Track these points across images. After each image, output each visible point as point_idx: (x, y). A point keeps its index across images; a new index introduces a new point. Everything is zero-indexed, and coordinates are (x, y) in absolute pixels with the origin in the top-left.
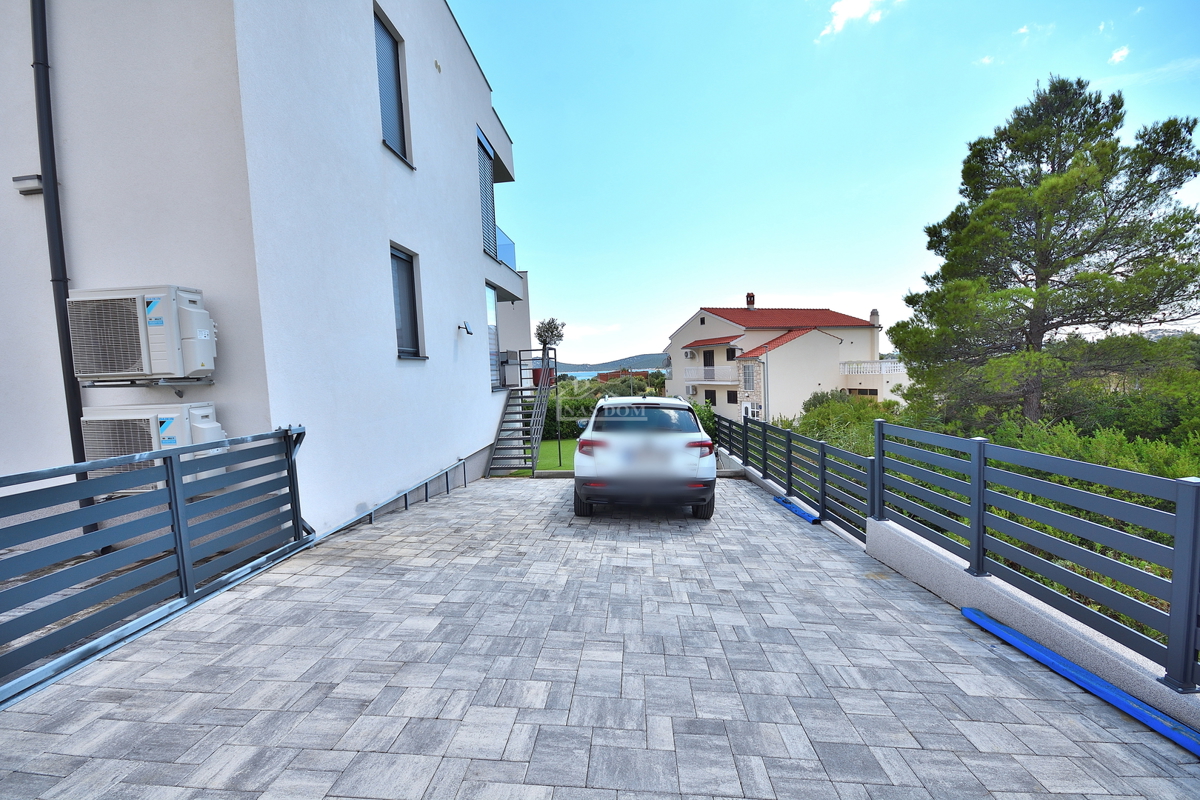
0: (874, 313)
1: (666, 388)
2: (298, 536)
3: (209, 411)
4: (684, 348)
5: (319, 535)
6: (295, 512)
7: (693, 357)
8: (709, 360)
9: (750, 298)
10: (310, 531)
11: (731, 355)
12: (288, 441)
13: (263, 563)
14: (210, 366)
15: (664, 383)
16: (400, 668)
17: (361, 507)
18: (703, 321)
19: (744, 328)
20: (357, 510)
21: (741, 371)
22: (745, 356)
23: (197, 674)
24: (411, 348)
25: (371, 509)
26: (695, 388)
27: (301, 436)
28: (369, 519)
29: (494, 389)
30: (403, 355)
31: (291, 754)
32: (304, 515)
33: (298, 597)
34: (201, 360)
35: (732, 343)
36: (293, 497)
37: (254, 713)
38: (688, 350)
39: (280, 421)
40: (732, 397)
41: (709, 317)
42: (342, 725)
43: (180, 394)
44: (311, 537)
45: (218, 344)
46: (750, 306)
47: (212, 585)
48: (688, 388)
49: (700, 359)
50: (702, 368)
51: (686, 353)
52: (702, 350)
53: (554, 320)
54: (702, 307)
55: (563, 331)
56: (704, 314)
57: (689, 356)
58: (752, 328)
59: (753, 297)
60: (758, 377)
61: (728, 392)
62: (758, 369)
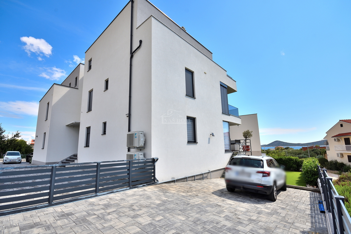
1: (327, 154)
2: (154, 181)
3: (142, 153)
4: (333, 137)
5: (159, 182)
6: (154, 176)
7: (339, 140)
8: (347, 142)
10: (158, 181)
12: (154, 161)
13: (145, 185)
14: (143, 145)
15: (326, 152)
16: (145, 207)
17: (173, 178)
18: (342, 126)
20: (172, 179)
23: (121, 199)
24: (193, 140)
25: (175, 179)
26: (342, 155)
27: (157, 159)
28: (173, 181)
29: (226, 151)
30: (189, 142)
31: (119, 212)
32: (156, 177)
33: (145, 192)
34: (142, 144)
36: (154, 172)
37: (121, 205)
39: (153, 156)
41: (344, 124)
42: (128, 211)
43: (141, 150)
44: (157, 182)
45: (145, 142)
47: (134, 186)
48: (338, 154)
49: (343, 142)
50: (344, 145)
51: (335, 139)
52: (343, 138)
53: (248, 131)
54: (340, 120)
55: (252, 134)
56: (342, 123)
57: (336, 140)
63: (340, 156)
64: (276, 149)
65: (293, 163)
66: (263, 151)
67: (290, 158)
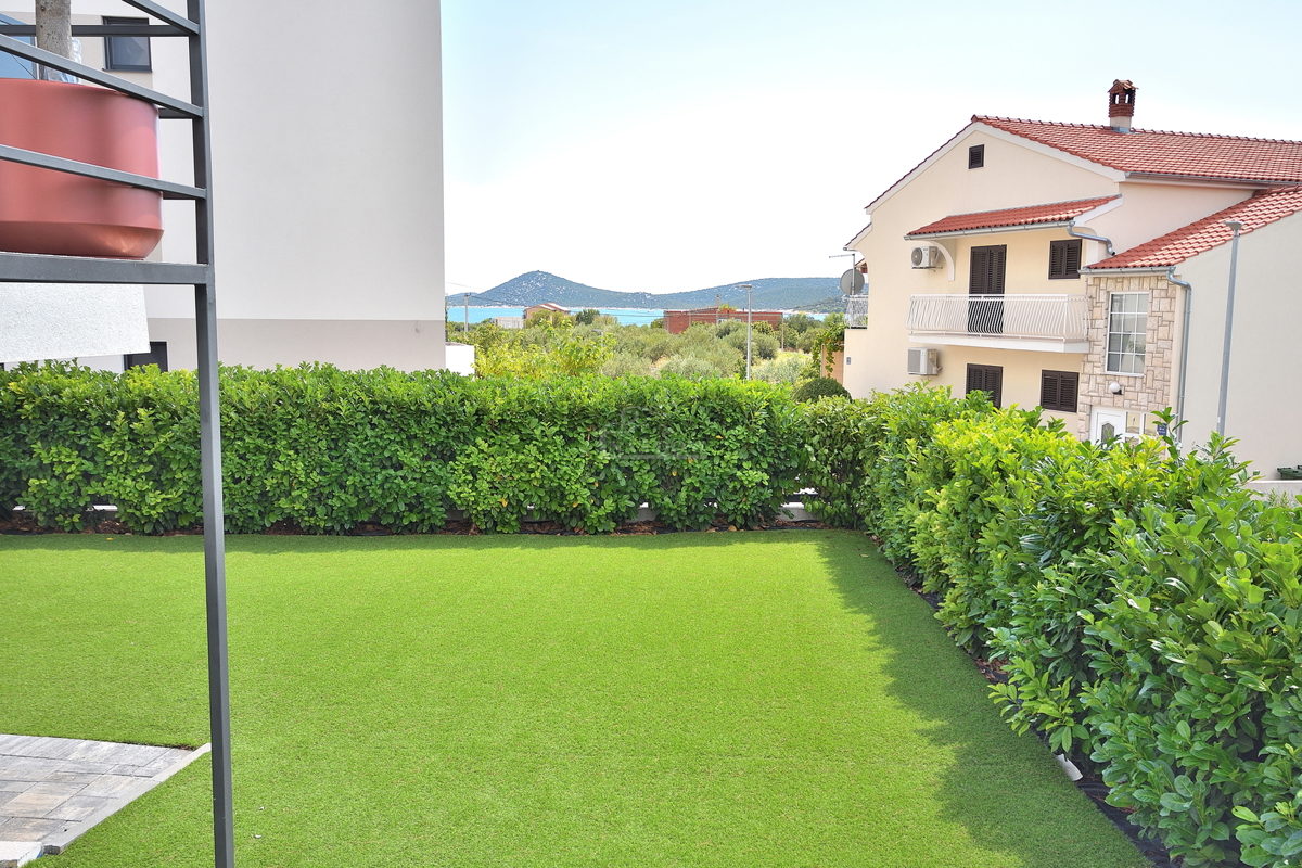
1: (847, 353)
4: (909, 237)
7: (937, 261)
8: (988, 274)
9: (1122, 98)
11: (1065, 260)
15: (841, 337)
18: (976, 157)
19: (1121, 176)
21: (1099, 312)
22: (1116, 262)
26: (937, 360)
35: (1079, 221)
38: (924, 244)
40: (1060, 391)
46: (1120, 121)
48: (914, 356)
49: (959, 272)
50: (964, 297)
51: (918, 252)
52: (967, 244)
54: (975, 119)
56: (982, 136)
57: (925, 263)
58: (1150, 175)
59: (1131, 92)
60: (1162, 332)
61: (1045, 373)
62: (1165, 304)
63: (923, 370)
64: (530, 317)
66: (458, 329)
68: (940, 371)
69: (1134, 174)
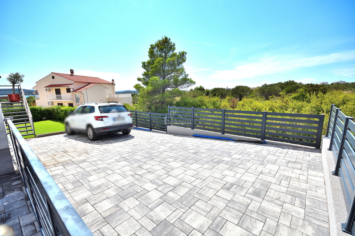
0: (113, 80)
1: (36, 103)
7: (50, 91)
8: (58, 92)
9: (72, 71)
11: (68, 91)
18: (53, 77)
19: (73, 82)
21: (74, 96)
22: (74, 91)
35: (69, 86)
41: (55, 76)
46: (72, 74)
48: (48, 103)
49: (54, 92)
50: (55, 95)
51: (46, 89)
52: (54, 88)
53: (18, 74)
54: (52, 73)
55: (23, 79)
56: (53, 75)
57: (48, 90)
58: (76, 82)
59: (73, 71)
60: (81, 98)
61: (68, 103)
62: (81, 95)
63: (51, 104)
65: (38, 113)
67: (33, 108)
68: (53, 104)
69: (75, 82)
